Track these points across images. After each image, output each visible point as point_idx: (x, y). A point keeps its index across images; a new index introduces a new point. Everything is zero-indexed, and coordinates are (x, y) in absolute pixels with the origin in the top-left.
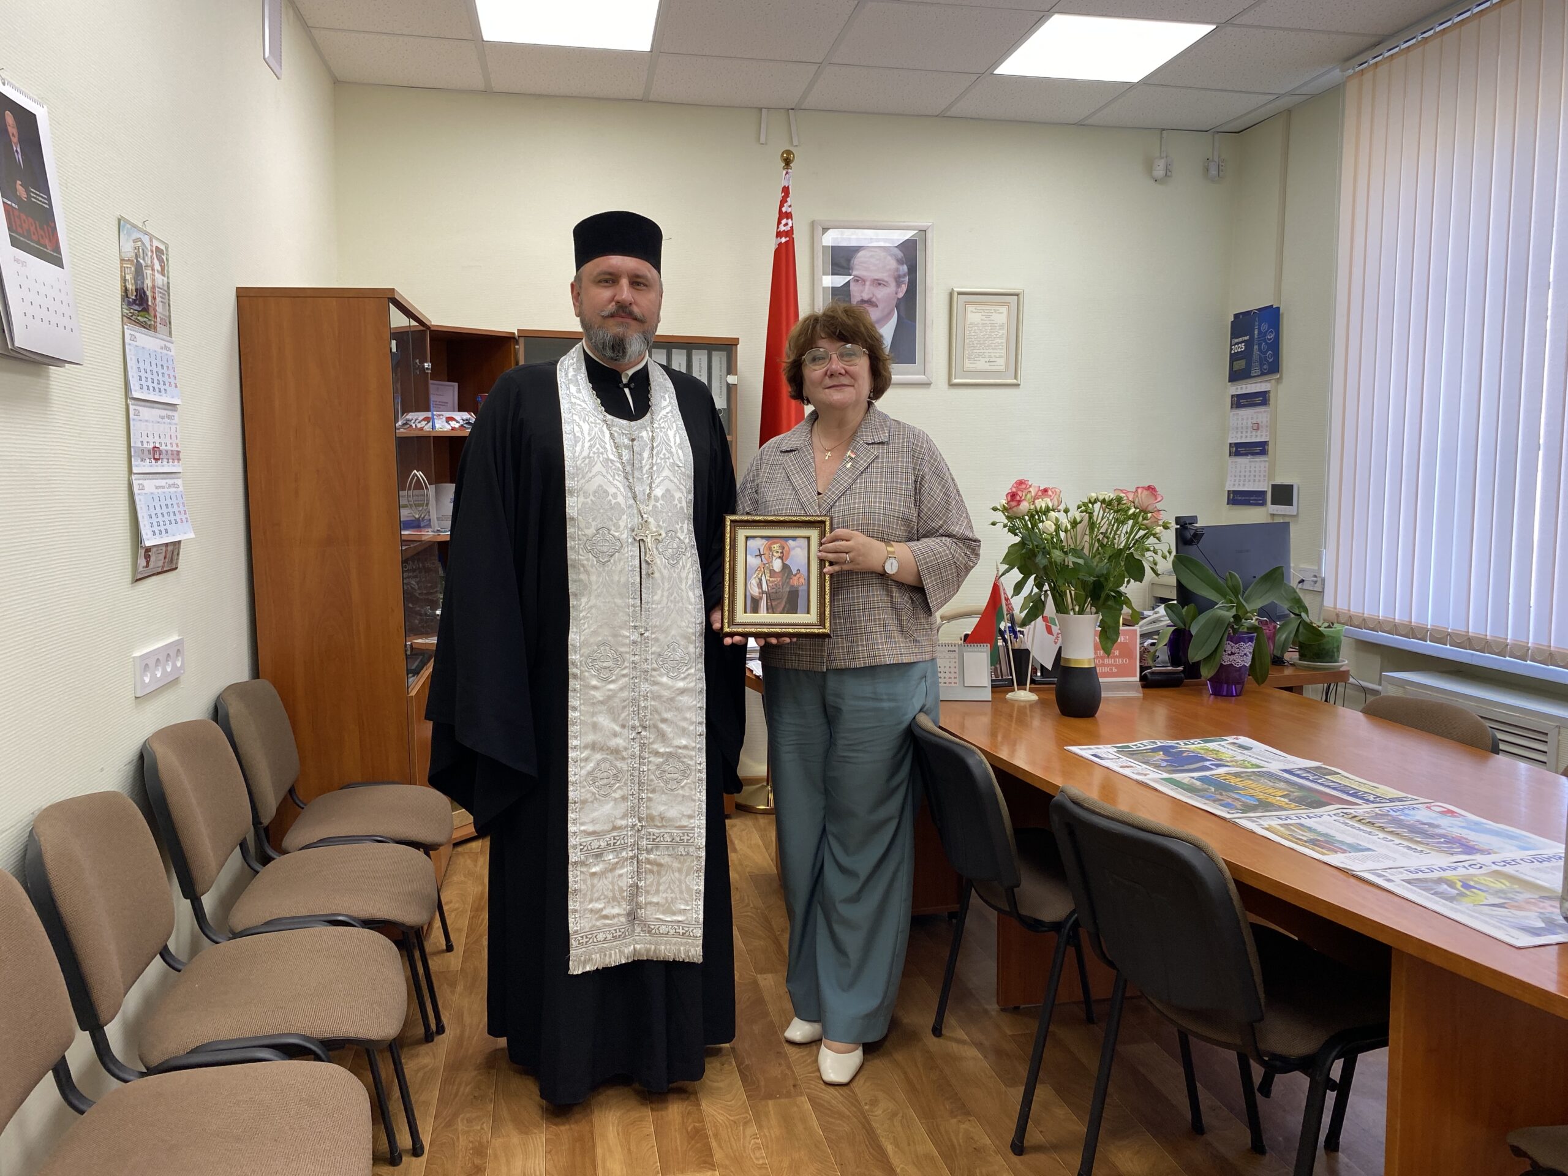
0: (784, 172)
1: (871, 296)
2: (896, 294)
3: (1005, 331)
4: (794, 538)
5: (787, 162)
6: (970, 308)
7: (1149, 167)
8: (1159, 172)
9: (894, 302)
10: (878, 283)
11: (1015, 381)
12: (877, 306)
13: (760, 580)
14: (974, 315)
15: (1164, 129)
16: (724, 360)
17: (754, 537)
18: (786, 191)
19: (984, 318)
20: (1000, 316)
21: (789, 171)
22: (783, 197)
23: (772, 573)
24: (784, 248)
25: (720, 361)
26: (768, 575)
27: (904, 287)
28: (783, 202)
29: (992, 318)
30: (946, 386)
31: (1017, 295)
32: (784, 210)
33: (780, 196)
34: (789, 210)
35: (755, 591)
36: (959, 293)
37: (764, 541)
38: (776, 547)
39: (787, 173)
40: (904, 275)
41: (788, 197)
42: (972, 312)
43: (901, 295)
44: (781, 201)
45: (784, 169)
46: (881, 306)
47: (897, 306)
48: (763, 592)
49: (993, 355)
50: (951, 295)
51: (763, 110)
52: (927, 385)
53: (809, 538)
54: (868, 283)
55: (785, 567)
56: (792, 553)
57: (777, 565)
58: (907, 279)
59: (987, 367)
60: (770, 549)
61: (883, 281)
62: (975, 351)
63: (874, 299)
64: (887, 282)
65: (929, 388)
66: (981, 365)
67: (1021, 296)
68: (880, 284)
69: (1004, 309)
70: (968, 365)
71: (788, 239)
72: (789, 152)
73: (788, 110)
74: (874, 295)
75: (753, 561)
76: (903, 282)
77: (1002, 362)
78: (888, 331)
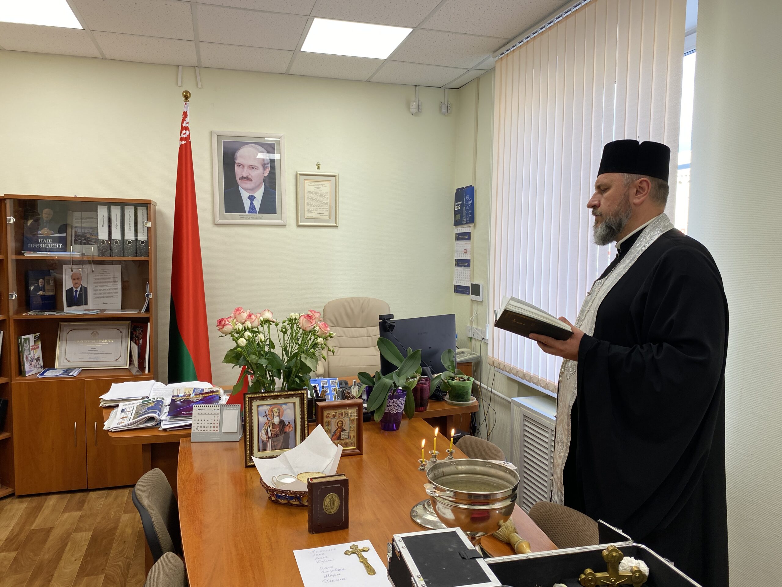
0: (184, 103)
1: (248, 174)
2: (263, 174)
3: (328, 197)
5: (186, 98)
6: (307, 183)
7: (408, 106)
8: (414, 109)
9: (262, 179)
10: (252, 167)
11: (335, 224)
12: (252, 181)
13: (267, 430)
14: (310, 187)
15: (416, 86)
16: (145, 212)
18: (185, 114)
19: (316, 189)
20: (325, 188)
21: (187, 102)
22: (183, 118)
23: (274, 426)
24: (184, 147)
25: (143, 213)
26: (271, 427)
27: (268, 170)
28: (183, 120)
29: (320, 189)
30: (295, 227)
31: (335, 176)
32: (184, 125)
33: (181, 117)
34: (187, 125)
35: (263, 437)
36: (301, 175)
38: (276, 410)
39: (186, 104)
40: (268, 163)
41: (186, 118)
42: (309, 185)
43: (266, 175)
44: (182, 120)
45: (184, 101)
46: (254, 181)
47: (264, 181)
48: (269, 437)
49: (322, 209)
50: (296, 175)
51: (180, 66)
52: (284, 226)
54: (246, 168)
55: (281, 421)
57: (276, 421)
58: (269, 165)
59: (319, 216)
60: (272, 411)
61: (255, 166)
62: (311, 207)
63: (250, 177)
64: (257, 167)
65: (285, 227)
66: (314, 215)
67: (337, 177)
68: (253, 168)
69: (327, 184)
70: (308, 215)
71: (186, 142)
72: (187, 92)
73: (195, 67)
74: (249, 174)
76: (267, 167)
77: (327, 213)
78: (259, 194)
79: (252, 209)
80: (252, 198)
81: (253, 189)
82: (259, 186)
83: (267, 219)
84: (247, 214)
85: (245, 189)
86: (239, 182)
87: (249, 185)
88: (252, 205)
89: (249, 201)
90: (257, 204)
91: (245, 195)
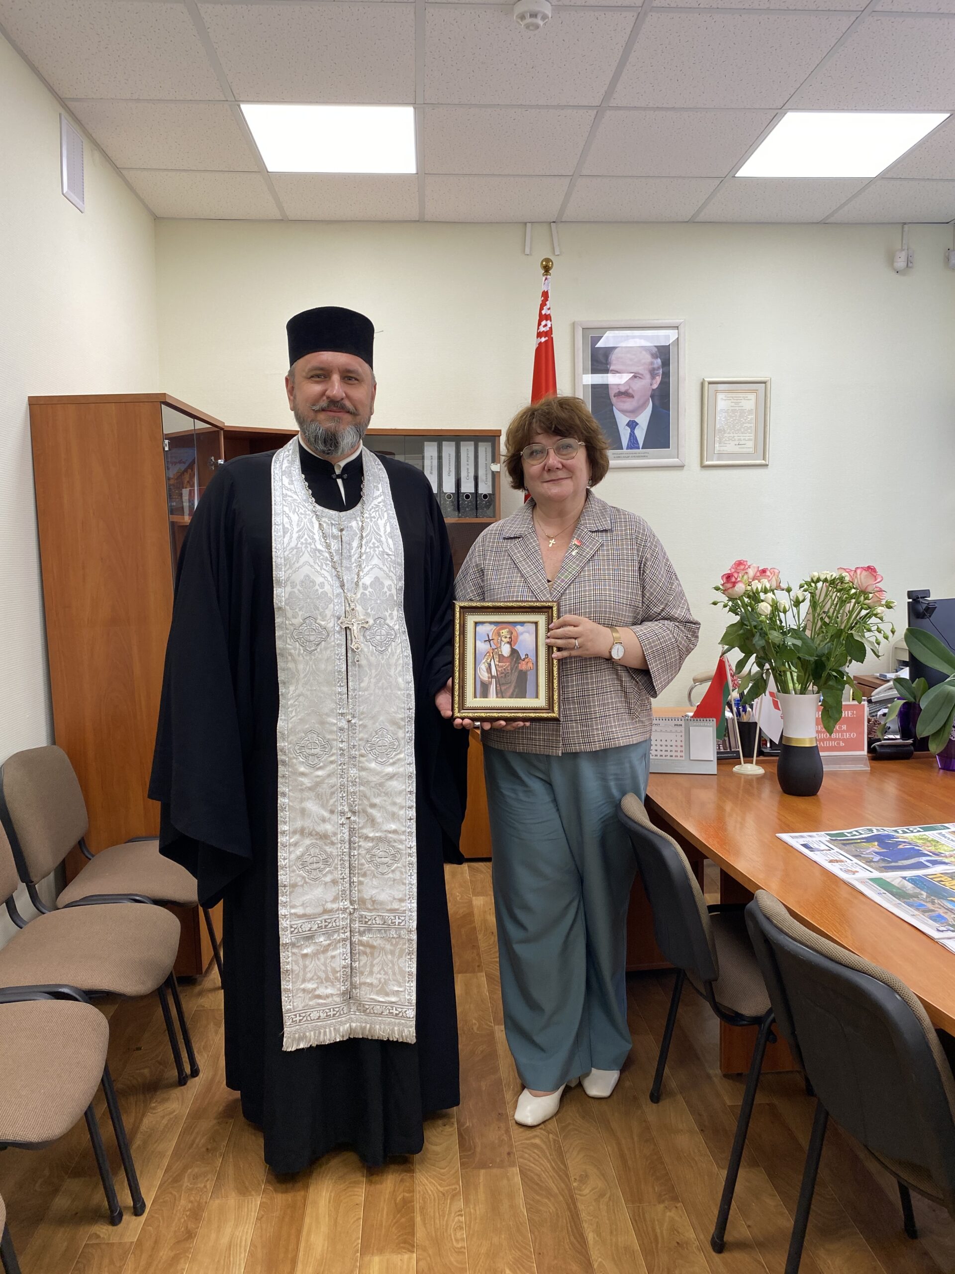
0: (544, 278)
1: (628, 387)
3: (753, 416)
4: (522, 623)
5: (547, 269)
6: (720, 396)
7: (891, 260)
8: (900, 263)
9: (649, 393)
11: (763, 462)
12: (633, 397)
14: (724, 402)
15: (905, 223)
16: (489, 450)
17: (483, 623)
18: (545, 295)
19: (733, 404)
20: (749, 402)
21: (548, 277)
22: (542, 301)
23: (501, 657)
24: (543, 346)
25: (486, 451)
26: (497, 660)
27: (658, 379)
28: (543, 305)
29: (740, 404)
30: (699, 468)
31: (765, 383)
32: (543, 312)
33: (539, 300)
34: (548, 312)
35: (484, 675)
36: (710, 383)
37: (493, 627)
38: (504, 632)
39: (546, 279)
40: (659, 368)
41: (547, 300)
42: (722, 399)
43: (655, 386)
44: (541, 305)
45: (544, 275)
46: (636, 398)
47: (652, 396)
48: (492, 677)
49: (742, 438)
50: (702, 384)
51: (528, 224)
52: (681, 467)
53: (536, 623)
55: (514, 652)
56: (521, 638)
57: (506, 650)
58: (661, 371)
59: (737, 449)
60: (499, 635)
61: (640, 373)
62: (726, 435)
63: (630, 391)
64: (642, 375)
65: (682, 470)
66: (730, 447)
67: (768, 384)
68: (635, 376)
69: (752, 396)
70: (718, 448)
71: (547, 338)
72: (548, 260)
73: (550, 223)
74: (630, 387)
76: (657, 375)
77: (751, 444)
78: (643, 419)
79: (633, 443)
80: (632, 425)
81: (636, 411)
82: (643, 406)
84: (625, 450)
85: (623, 412)
86: (614, 400)
87: (629, 404)
88: (632, 436)
89: (629, 430)
90: (640, 434)
91: (622, 421)
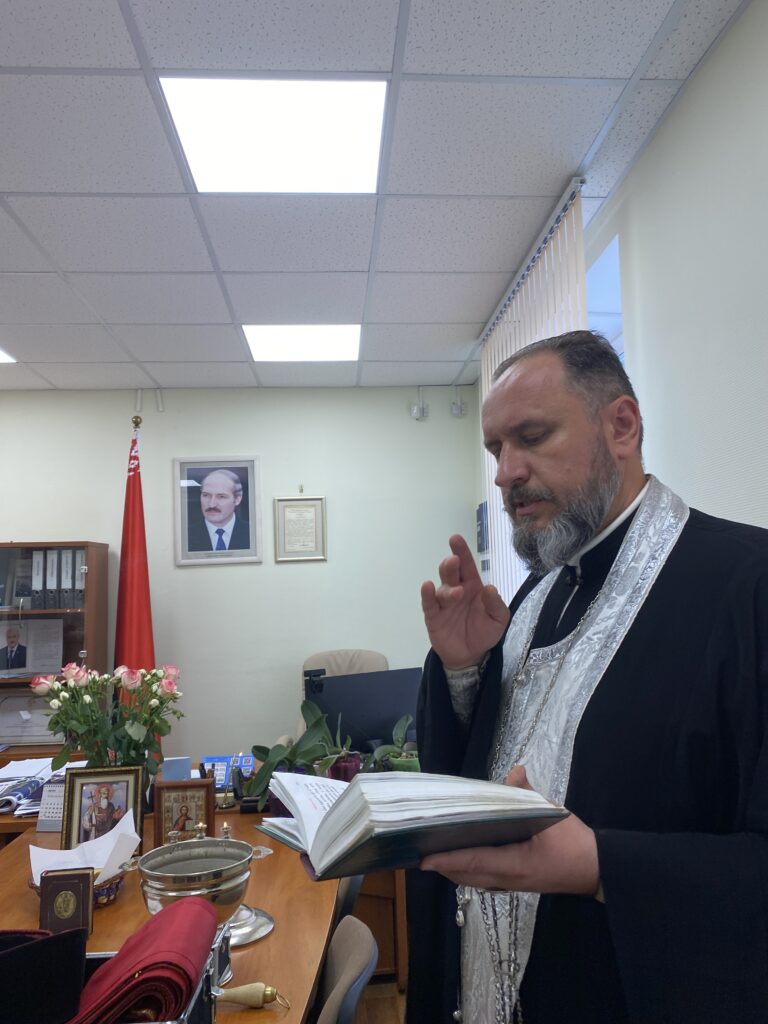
1: (216, 505)
2: (234, 503)
3: (314, 524)
4: (117, 783)
5: (137, 424)
6: (287, 510)
7: (410, 411)
8: (417, 413)
9: (233, 508)
10: (221, 496)
11: (322, 557)
12: (221, 512)
13: (91, 816)
14: (291, 514)
15: (420, 386)
17: (88, 784)
19: (298, 516)
20: (310, 514)
23: (100, 810)
24: (132, 479)
26: (97, 812)
27: (240, 499)
29: (304, 516)
30: (273, 563)
31: (321, 499)
32: (133, 454)
34: (136, 454)
35: (86, 824)
36: (279, 500)
37: (95, 786)
38: (104, 790)
39: (135, 431)
42: (289, 512)
43: (237, 504)
46: (223, 513)
47: (235, 511)
48: (93, 825)
49: (306, 540)
50: (274, 501)
52: (260, 563)
54: (214, 497)
55: (110, 805)
56: (116, 793)
57: (104, 804)
58: (241, 493)
59: (301, 549)
60: (99, 792)
61: (225, 495)
62: (293, 538)
63: (218, 507)
64: (227, 495)
65: (261, 565)
66: (298, 547)
67: (324, 500)
69: (312, 510)
70: (288, 548)
72: (137, 418)
74: (218, 504)
75: (86, 802)
76: (239, 495)
77: (313, 544)
78: (229, 528)
79: (221, 545)
80: (220, 532)
81: (224, 521)
82: (230, 516)
83: (239, 556)
84: (214, 551)
85: (214, 523)
86: (205, 514)
87: (217, 517)
88: (221, 541)
89: (217, 536)
90: (227, 539)
91: (212, 529)
